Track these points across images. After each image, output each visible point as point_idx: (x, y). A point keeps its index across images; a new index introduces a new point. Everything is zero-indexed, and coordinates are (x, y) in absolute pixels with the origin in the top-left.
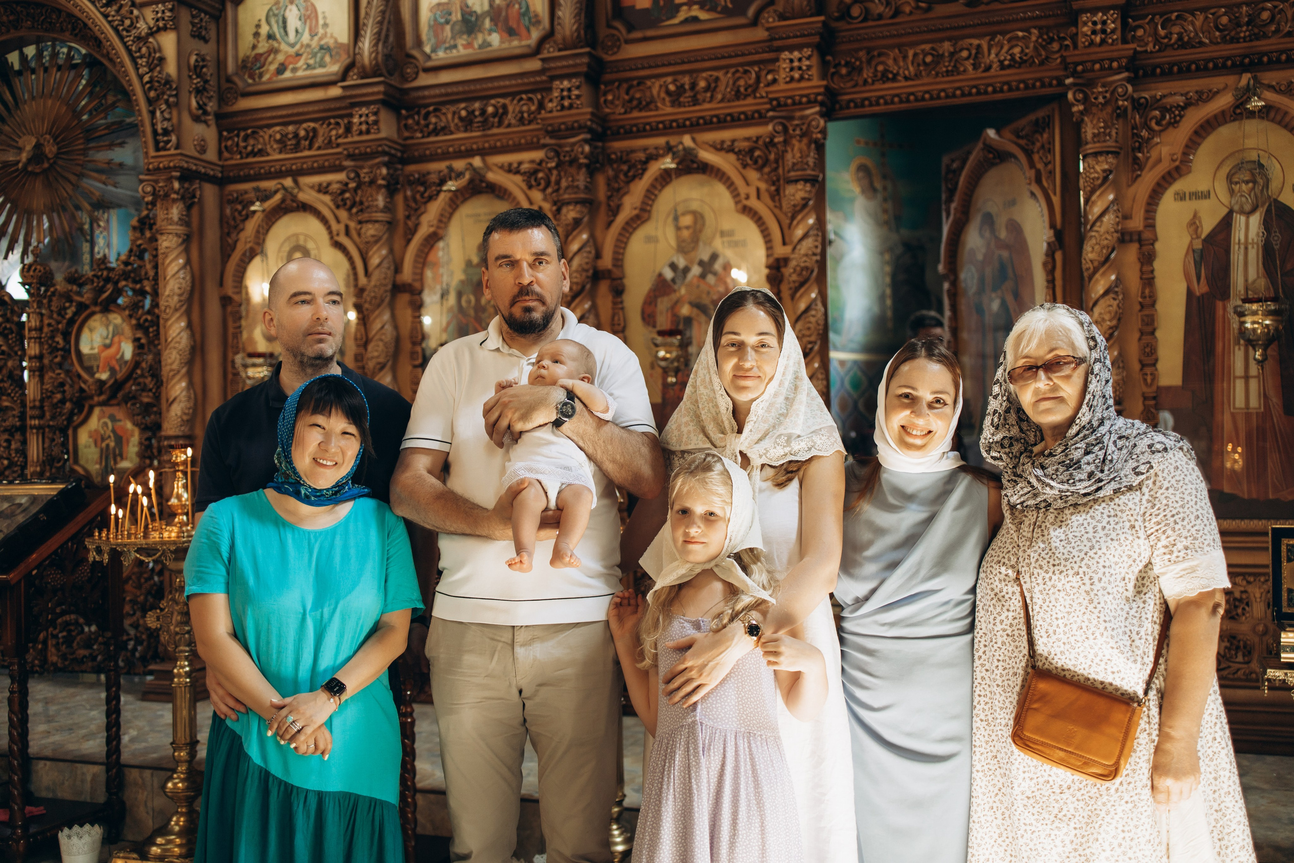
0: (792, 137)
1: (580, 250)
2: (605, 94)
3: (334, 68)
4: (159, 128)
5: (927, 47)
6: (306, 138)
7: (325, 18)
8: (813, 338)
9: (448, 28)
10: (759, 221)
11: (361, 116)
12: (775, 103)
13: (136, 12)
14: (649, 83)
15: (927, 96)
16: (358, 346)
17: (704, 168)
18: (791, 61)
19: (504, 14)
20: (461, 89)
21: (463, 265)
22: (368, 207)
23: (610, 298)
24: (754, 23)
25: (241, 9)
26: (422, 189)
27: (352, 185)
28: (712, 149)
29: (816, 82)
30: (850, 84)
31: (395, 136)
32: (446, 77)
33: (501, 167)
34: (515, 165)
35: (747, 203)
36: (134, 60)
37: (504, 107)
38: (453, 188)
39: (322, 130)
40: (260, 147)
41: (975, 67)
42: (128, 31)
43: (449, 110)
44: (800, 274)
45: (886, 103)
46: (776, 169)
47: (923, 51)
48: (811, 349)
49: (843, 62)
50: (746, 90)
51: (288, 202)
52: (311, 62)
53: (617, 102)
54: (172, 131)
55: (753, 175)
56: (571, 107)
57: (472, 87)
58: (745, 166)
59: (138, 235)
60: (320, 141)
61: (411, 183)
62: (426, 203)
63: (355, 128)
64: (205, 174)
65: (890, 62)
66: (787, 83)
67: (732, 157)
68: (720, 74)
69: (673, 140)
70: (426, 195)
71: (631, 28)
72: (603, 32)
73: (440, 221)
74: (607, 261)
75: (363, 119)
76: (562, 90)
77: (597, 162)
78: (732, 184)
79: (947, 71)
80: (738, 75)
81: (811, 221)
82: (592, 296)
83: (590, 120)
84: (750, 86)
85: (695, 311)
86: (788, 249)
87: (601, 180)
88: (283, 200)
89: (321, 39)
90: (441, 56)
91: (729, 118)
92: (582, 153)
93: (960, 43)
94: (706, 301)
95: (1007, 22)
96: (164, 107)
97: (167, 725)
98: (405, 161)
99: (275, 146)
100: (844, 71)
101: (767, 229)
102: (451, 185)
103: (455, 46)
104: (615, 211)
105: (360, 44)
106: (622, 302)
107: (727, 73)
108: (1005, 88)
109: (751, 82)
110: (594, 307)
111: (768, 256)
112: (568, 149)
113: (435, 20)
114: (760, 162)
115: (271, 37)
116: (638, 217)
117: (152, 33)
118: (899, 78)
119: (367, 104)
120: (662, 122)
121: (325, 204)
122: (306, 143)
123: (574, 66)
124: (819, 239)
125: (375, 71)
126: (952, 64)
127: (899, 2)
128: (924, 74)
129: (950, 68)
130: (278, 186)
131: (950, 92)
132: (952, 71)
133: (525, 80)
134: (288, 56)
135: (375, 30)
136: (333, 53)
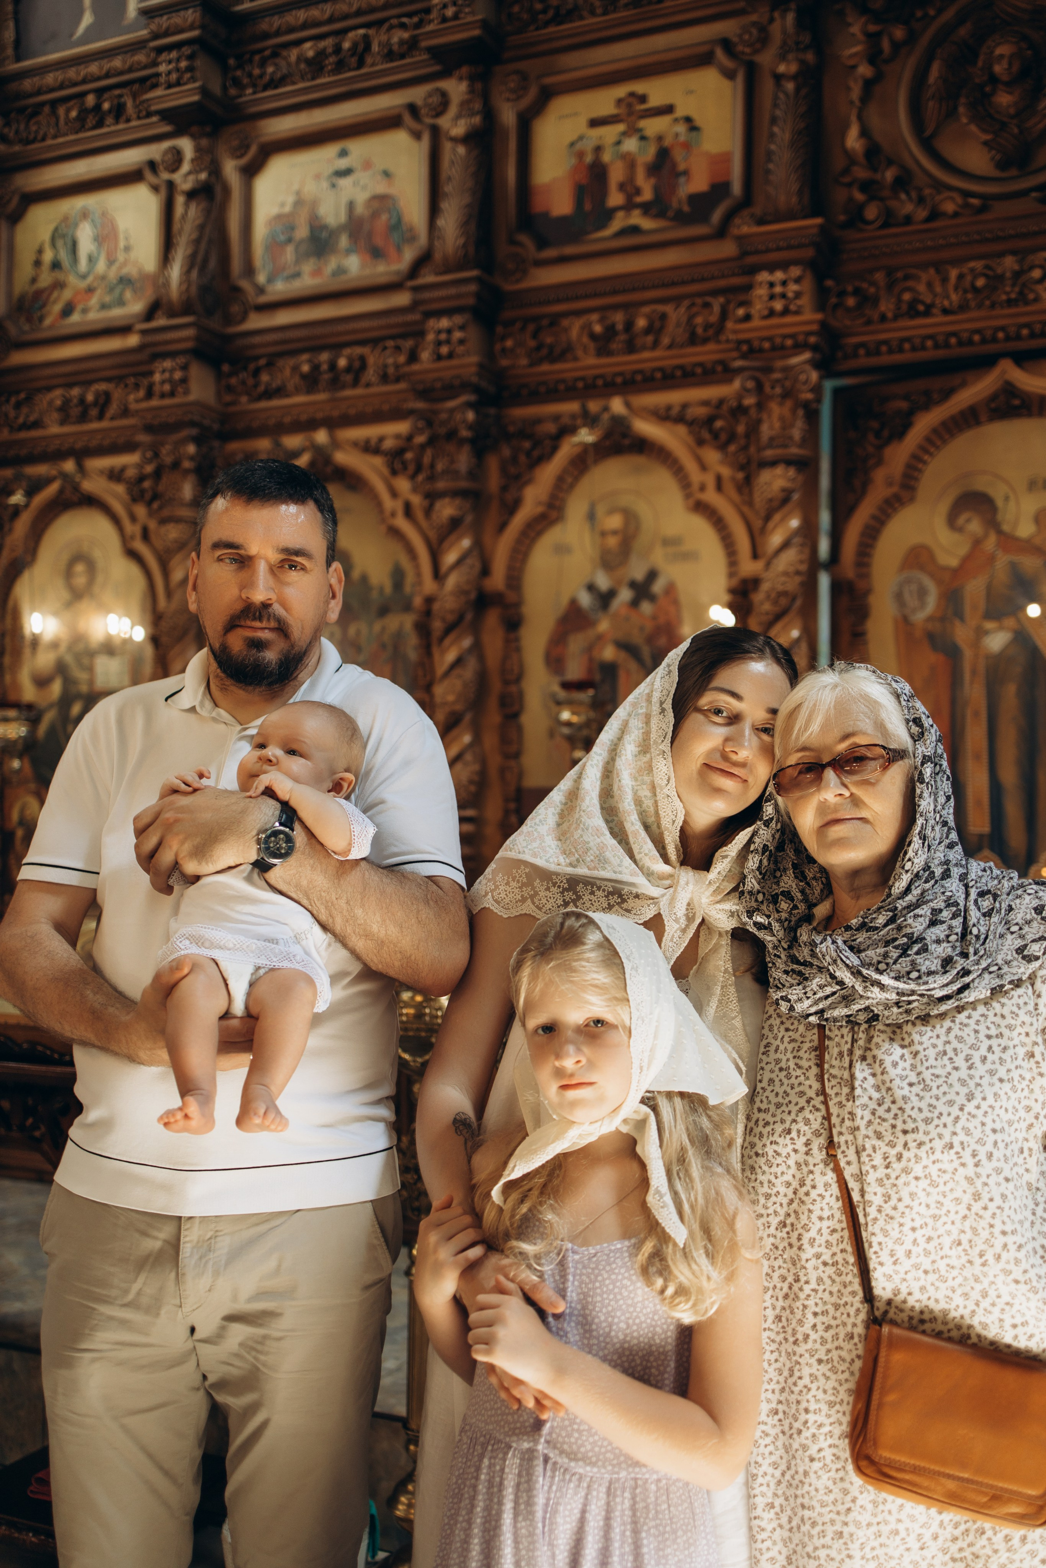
0: (770, 398)
1: (459, 562)
2: (503, 338)
3: (135, 306)
5: (978, 265)
6: (95, 403)
7: (127, 239)
9: (290, 248)
10: (719, 523)
11: (164, 371)
12: (745, 348)
14: (565, 322)
15: (977, 338)
17: (642, 446)
18: (772, 285)
20: (301, 333)
22: (171, 500)
23: (501, 633)
24: (721, 233)
27: (149, 469)
28: (653, 418)
29: (807, 316)
30: (859, 321)
31: (211, 400)
32: (283, 318)
33: (355, 444)
34: (374, 442)
35: (703, 497)
37: (363, 359)
39: (117, 394)
40: (35, 417)
43: (287, 364)
44: (775, 602)
45: (914, 349)
46: (745, 448)
47: (972, 270)
49: (850, 288)
50: (706, 329)
51: (69, 493)
52: (107, 299)
53: (519, 351)
55: (712, 456)
56: (450, 356)
58: (700, 442)
60: (113, 409)
63: (157, 389)
65: (922, 288)
66: (765, 317)
67: (682, 430)
68: (668, 309)
69: (595, 405)
71: (542, 243)
72: (503, 249)
74: (497, 580)
75: (167, 375)
76: (439, 332)
77: (488, 436)
78: (682, 469)
79: (1009, 300)
80: (695, 309)
81: (794, 523)
82: (476, 629)
83: (478, 374)
84: (711, 325)
86: (759, 565)
87: (493, 463)
88: (61, 491)
89: (121, 267)
90: (280, 288)
91: (678, 373)
93: (1030, 257)
94: (638, 639)
98: (226, 436)
99: (55, 416)
101: (730, 535)
103: (299, 274)
104: (512, 507)
105: (168, 272)
106: (517, 640)
107: (678, 307)
109: (714, 318)
110: (477, 647)
111: (731, 575)
112: (444, 416)
113: (274, 238)
114: (723, 437)
115: (56, 265)
116: (543, 516)
118: (935, 311)
119: (172, 355)
120: (583, 379)
121: (116, 496)
122: (94, 412)
123: (459, 296)
124: (807, 551)
125: (186, 308)
126: (1017, 289)
127: (938, 198)
128: (973, 304)
129: (1013, 296)
130: (54, 472)
131: (1013, 330)
132: (1016, 300)
133: (392, 320)
134: (77, 292)
135: (189, 252)
136: (136, 287)
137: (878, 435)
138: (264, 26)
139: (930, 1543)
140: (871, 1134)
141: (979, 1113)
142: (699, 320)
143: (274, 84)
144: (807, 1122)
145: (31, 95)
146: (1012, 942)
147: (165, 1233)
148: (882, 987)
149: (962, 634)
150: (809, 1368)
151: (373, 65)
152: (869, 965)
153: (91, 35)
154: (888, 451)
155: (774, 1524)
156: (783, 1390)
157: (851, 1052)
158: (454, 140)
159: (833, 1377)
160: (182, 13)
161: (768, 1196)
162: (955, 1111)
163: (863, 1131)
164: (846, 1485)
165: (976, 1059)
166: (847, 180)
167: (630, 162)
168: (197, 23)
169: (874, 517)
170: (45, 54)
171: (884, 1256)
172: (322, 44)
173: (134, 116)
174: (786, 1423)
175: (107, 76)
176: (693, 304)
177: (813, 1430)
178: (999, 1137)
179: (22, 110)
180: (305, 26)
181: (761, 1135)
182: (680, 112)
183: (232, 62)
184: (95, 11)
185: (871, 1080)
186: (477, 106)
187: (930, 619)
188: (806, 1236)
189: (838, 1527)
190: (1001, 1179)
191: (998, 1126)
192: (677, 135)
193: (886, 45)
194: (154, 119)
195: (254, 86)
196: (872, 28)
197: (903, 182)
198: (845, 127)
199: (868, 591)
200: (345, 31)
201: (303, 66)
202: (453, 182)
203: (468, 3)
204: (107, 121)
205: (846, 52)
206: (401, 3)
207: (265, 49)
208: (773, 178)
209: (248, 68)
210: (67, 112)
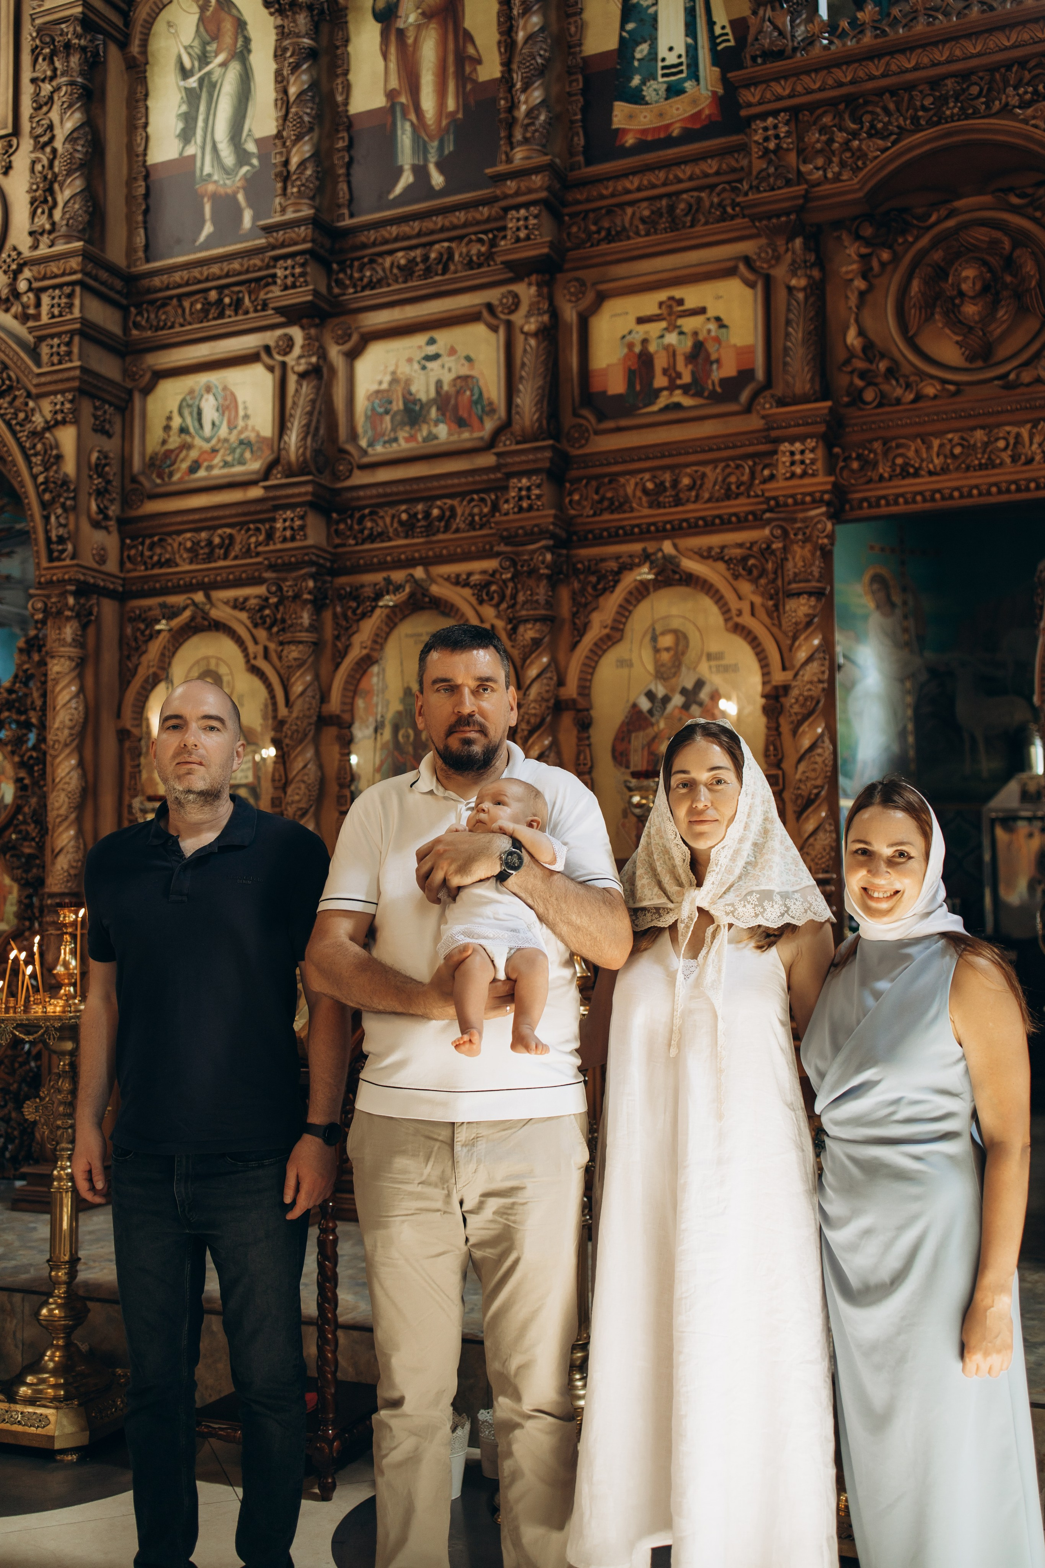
0: (793, 542)
1: (539, 676)
2: (570, 494)
3: (255, 466)
4: (54, 535)
5: (955, 437)
6: (221, 546)
7: (245, 408)
8: (819, 782)
9: (388, 418)
10: (754, 641)
11: (285, 520)
12: (772, 503)
13: (31, 404)
14: (622, 480)
15: (956, 493)
16: (276, 788)
17: (689, 580)
18: (792, 453)
19: (453, 402)
20: (401, 488)
21: (401, 694)
22: (291, 626)
23: (575, 733)
24: (748, 409)
25: (150, 399)
26: (354, 604)
27: (273, 600)
28: (697, 557)
29: (821, 478)
30: (862, 481)
31: (324, 543)
32: (383, 475)
33: (448, 579)
34: (464, 577)
35: (740, 620)
36: (27, 458)
37: (452, 509)
38: (391, 604)
39: (240, 537)
40: (167, 556)
41: (1015, 459)
42: (21, 425)
43: (387, 514)
44: (803, 706)
45: (906, 502)
46: (774, 581)
47: (950, 441)
48: (817, 795)
49: (854, 455)
50: (738, 487)
51: (199, 620)
52: (229, 459)
53: (585, 503)
54: (68, 539)
55: (746, 587)
56: (530, 508)
57: (415, 487)
58: (736, 577)
59: (25, 658)
60: (237, 549)
61: (341, 598)
62: (358, 621)
63: (278, 534)
64: (104, 588)
65: (911, 454)
66: (787, 479)
67: (721, 566)
68: (708, 470)
69: (651, 547)
70: (359, 611)
71: (602, 417)
72: (568, 420)
73: (375, 642)
74: (571, 690)
75: (287, 524)
76: (520, 489)
77: (560, 572)
78: (722, 597)
79: (980, 465)
80: (728, 470)
81: (816, 642)
82: (553, 731)
83: (553, 524)
84: (742, 483)
86: (789, 675)
87: (565, 594)
88: (193, 618)
89: (241, 432)
90: (379, 450)
91: (717, 521)
92: (543, 562)
93: (996, 431)
96: (59, 511)
97: (43, 1240)
98: (335, 573)
99: (185, 555)
100: (855, 465)
101: (763, 651)
102: (389, 600)
103: (396, 440)
104: (580, 631)
105: (286, 438)
106: (588, 738)
107: (716, 468)
109: (745, 478)
110: (555, 744)
111: (764, 683)
112: (526, 557)
113: (373, 409)
114: (755, 573)
115: (183, 430)
116: (608, 637)
117: (49, 427)
118: (922, 473)
119: (292, 506)
120: (639, 526)
121: (241, 622)
122: (221, 552)
123: (535, 461)
125: (303, 470)
126: (986, 456)
127: (921, 385)
128: (951, 467)
129: (983, 461)
130: (187, 602)
131: (984, 488)
132: (986, 464)
133: (477, 478)
134: (203, 452)
135: (304, 422)
136: (255, 448)
138: (362, 238)
142: (733, 479)
143: (371, 285)
145: (160, 290)
151: (456, 272)
158: (526, 334)
160: (296, 229)
166: (849, 369)
167: (672, 352)
168: (309, 239)
170: (172, 257)
172: (412, 254)
173: (251, 310)
175: (227, 275)
179: (152, 302)
180: (397, 239)
182: (711, 313)
183: (335, 266)
184: (214, 222)
186: (545, 306)
192: (709, 331)
193: (875, 264)
194: (270, 312)
195: (355, 286)
196: (864, 251)
197: (892, 372)
198: (846, 329)
200: (432, 244)
201: (395, 271)
202: (527, 369)
203: (537, 227)
204: (228, 313)
205: (844, 269)
206: (478, 223)
207: (363, 257)
208: (790, 369)
209: (349, 272)
210: (192, 304)
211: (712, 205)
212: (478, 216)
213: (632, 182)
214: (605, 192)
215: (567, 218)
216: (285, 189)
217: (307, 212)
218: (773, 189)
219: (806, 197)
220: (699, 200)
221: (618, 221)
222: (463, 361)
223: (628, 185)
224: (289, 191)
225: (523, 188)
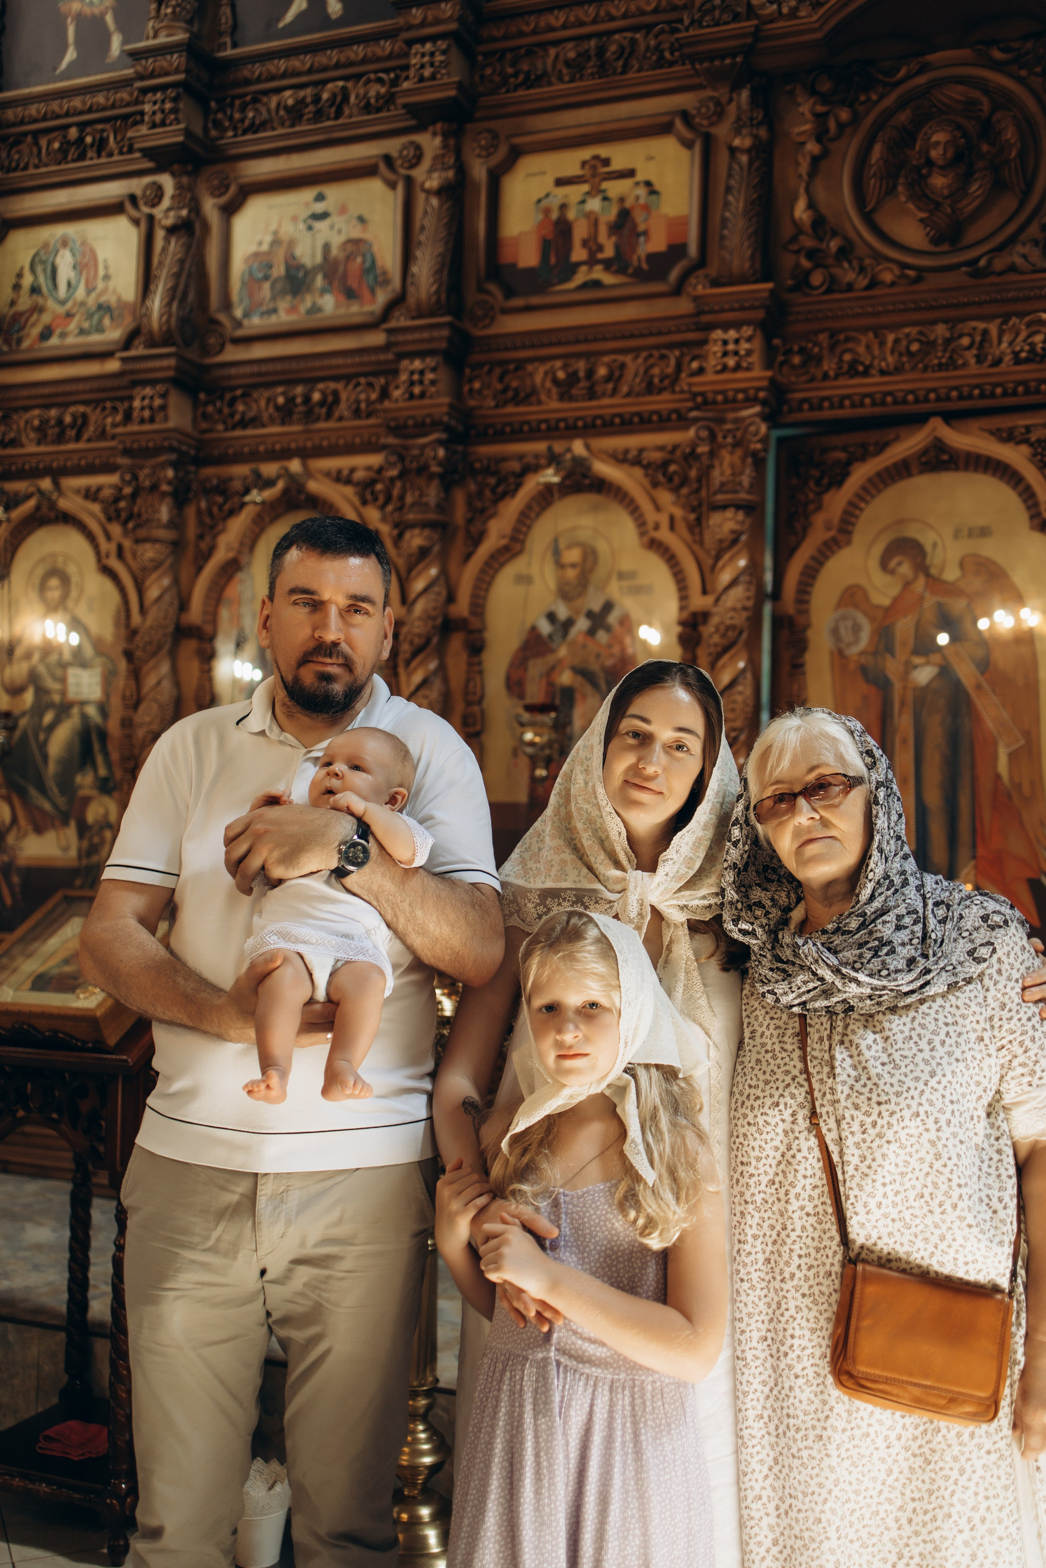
0: (721, 446)
1: (426, 590)
2: (471, 380)
3: (114, 334)
5: (913, 331)
6: (73, 425)
7: (106, 267)
8: (738, 724)
9: (267, 286)
10: (671, 560)
11: (143, 398)
12: (699, 399)
14: (530, 368)
15: (910, 398)
16: (126, 707)
17: (600, 486)
19: (341, 269)
20: (278, 367)
22: (148, 521)
23: (464, 657)
24: (677, 291)
26: (220, 499)
27: (127, 490)
28: (611, 460)
29: (757, 372)
30: (804, 378)
31: (188, 427)
32: (260, 351)
33: (328, 474)
34: (345, 473)
35: (657, 535)
37: (336, 393)
38: (260, 500)
39: (94, 417)
40: (12, 435)
41: (980, 359)
43: (262, 395)
44: (724, 635)
45: (853, 406)
46: (697, 491)
47: (907, 335)
48: (735, 738)
49: (796, 348)
50: (661, 381)
51: (45, 510)
52: (86, 325)
53: (486, 392)
55: (666, 497)
56: (423, 395)
57: (297, 366)
58: (655, 484)
60: (91, 429)
61: (206, 491)
62: (225, 519)
63: (135, 414)
65: (861, 349)
66: (718, 372)
67: (638, 472)
68: (628, 359)
69: (559, 447)
70: (226, 507)
71: (510, 293)
72: (472, 297)
73: (243, 544)
74: (462, 607)
75: (146, 402)
76: (412, 373)
77: (456, 472)
78: (637, 508)
79: (940, 365)
80: (651, 361)
81: (742, 563)
82: (441, 652)
83: (448, 414)
84: (668, 376)
85: (579, 680)
86: (709, 600)
87: (460, 497)
88: (38, 508)
89: (100, 295)
90: (256, 323)
91: (636, 419)
93: (960, 326)
94: (594, 666)
95: (1027, 299)
98: (201, 461)
99: (32, 435)
100: (797, 360)
101: (682, 572)
102: (258, 496)
103: (275, 311)
104: (476, 540)
105: (148, 303)
106: (480, 663)
107: (636, 357)
108: (1021, 389)
109: (670, 370)
110: (442, 668)
111: (682, 608)
112: (415, 452)
113: (251, 274)
114: (676, 480)
115: (35, 290)
116: (507, 548)
118: (873, 372)
119: (152, 382)
120: (546, 421)
121: (92, 515)
122: (72, 433)
123: (430, 340)
124: (753, 588)
125: (166, 339)
126: (947, 355)
127: (878, 269)
128: (907, 366)
129: (944, 360)
130: (32, 489)
131: (943, 392)
132: (946, 364)
133: (365, 359)
134: (56, 317)
135: (170, 285)
136: (116, 313)
137: (818, 482)
138: (245, 72)
139: (895, 1442)
140: (849, 1105)
141: (940, 1087)
142: (656, 371)
143: (254, 128)
144: (793, 1096)
145: (14, 125)
146: (963, 946)
147: (243, 1187)
148: (858, 983)
149: (892, 667)
150: (794, 1301)
151: (351, 116)
152: (846, 964)
153: (73, 70)
154: (827, 498)
155: (763, 1432)
156: (771, 1320)
157: (830, 1037)
158: (428, 192)
159: (815, 1308)
160: (168, 57)
161: (759, 1159)
162: (921, 1086)
163: (843, 1103)
164: (825, 1397)
165: (937, 1043)
166: (795, 247)
168: (183, 68)
169: (813, 558)
170: (28, 86)
171: (859, 1207)
172: (302, 93)
173: (116, 152)
174: (774, 1348)
175: (90, 110)
176: (650, 356)
177: (798, 1352)
178: (955, 1107)
179: (4, 139)
180: (285, 75)
181: (753, 1108)
182: (640, 177)
183: (213, 104)
185: (849, 1061)
186: (451, 161)
187: (862, 653)
188: (793, 1192)
189: (818, 1431)
190: (957, 1142)
191: (954, 1098)
193: (832, 125)
194: (137, 155)
195: (235, 129)
196: (820, 109)
197: (845, 252)
198: (794, 199)
199: (807, 626)
200: (325, 82)
201: (282, 113)
202: (426, 233)
203: (445, 64)
204: (90, 154)
205: (797, 130)
206: (379, 59)
207: (246, 95)
208: (727, 243)
209: (229, 112)
210: (49, 143)
211: (648, 48)
212: (379, 52)
213: (557, 18)
214: (525, 28)
215: (480, 58)
216: (158, 10)
217: (181, 36)
218: (717, 24)
219: (757, 34)
220: (633, 42)
221: (540, 66)
222: (355, 222)
223: (552, 21)
224: (163, 11)
225: (430, 18)
